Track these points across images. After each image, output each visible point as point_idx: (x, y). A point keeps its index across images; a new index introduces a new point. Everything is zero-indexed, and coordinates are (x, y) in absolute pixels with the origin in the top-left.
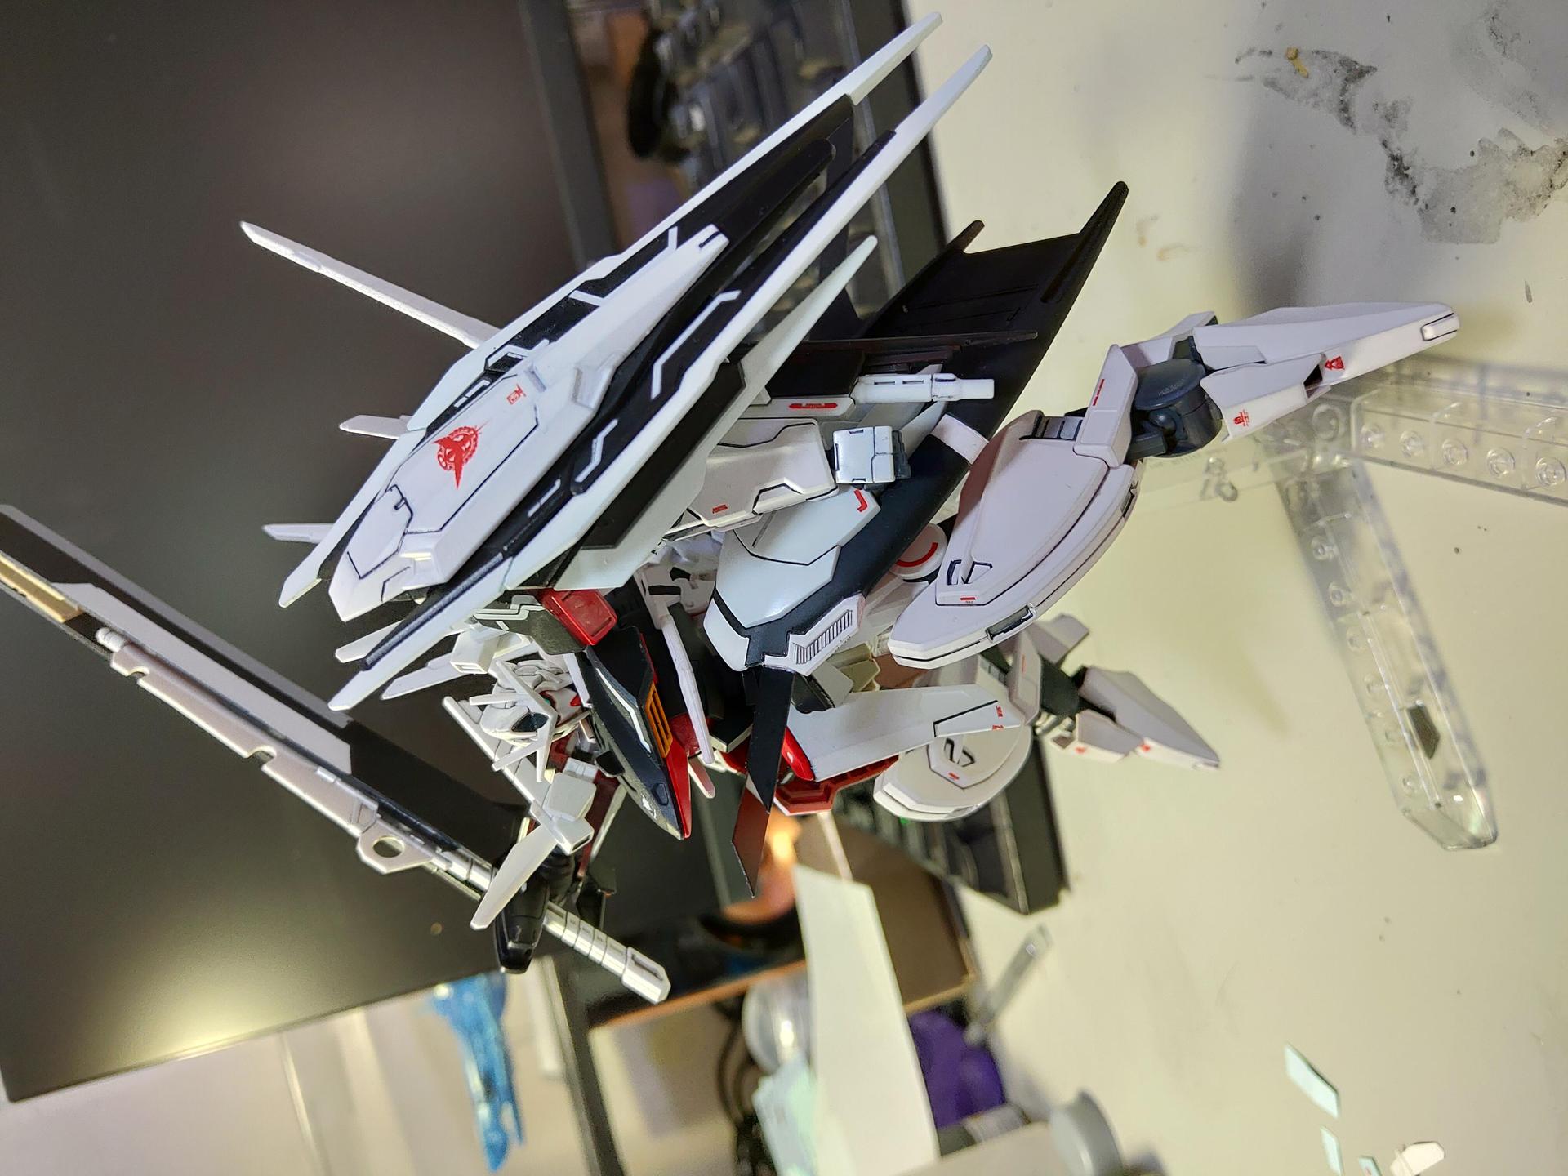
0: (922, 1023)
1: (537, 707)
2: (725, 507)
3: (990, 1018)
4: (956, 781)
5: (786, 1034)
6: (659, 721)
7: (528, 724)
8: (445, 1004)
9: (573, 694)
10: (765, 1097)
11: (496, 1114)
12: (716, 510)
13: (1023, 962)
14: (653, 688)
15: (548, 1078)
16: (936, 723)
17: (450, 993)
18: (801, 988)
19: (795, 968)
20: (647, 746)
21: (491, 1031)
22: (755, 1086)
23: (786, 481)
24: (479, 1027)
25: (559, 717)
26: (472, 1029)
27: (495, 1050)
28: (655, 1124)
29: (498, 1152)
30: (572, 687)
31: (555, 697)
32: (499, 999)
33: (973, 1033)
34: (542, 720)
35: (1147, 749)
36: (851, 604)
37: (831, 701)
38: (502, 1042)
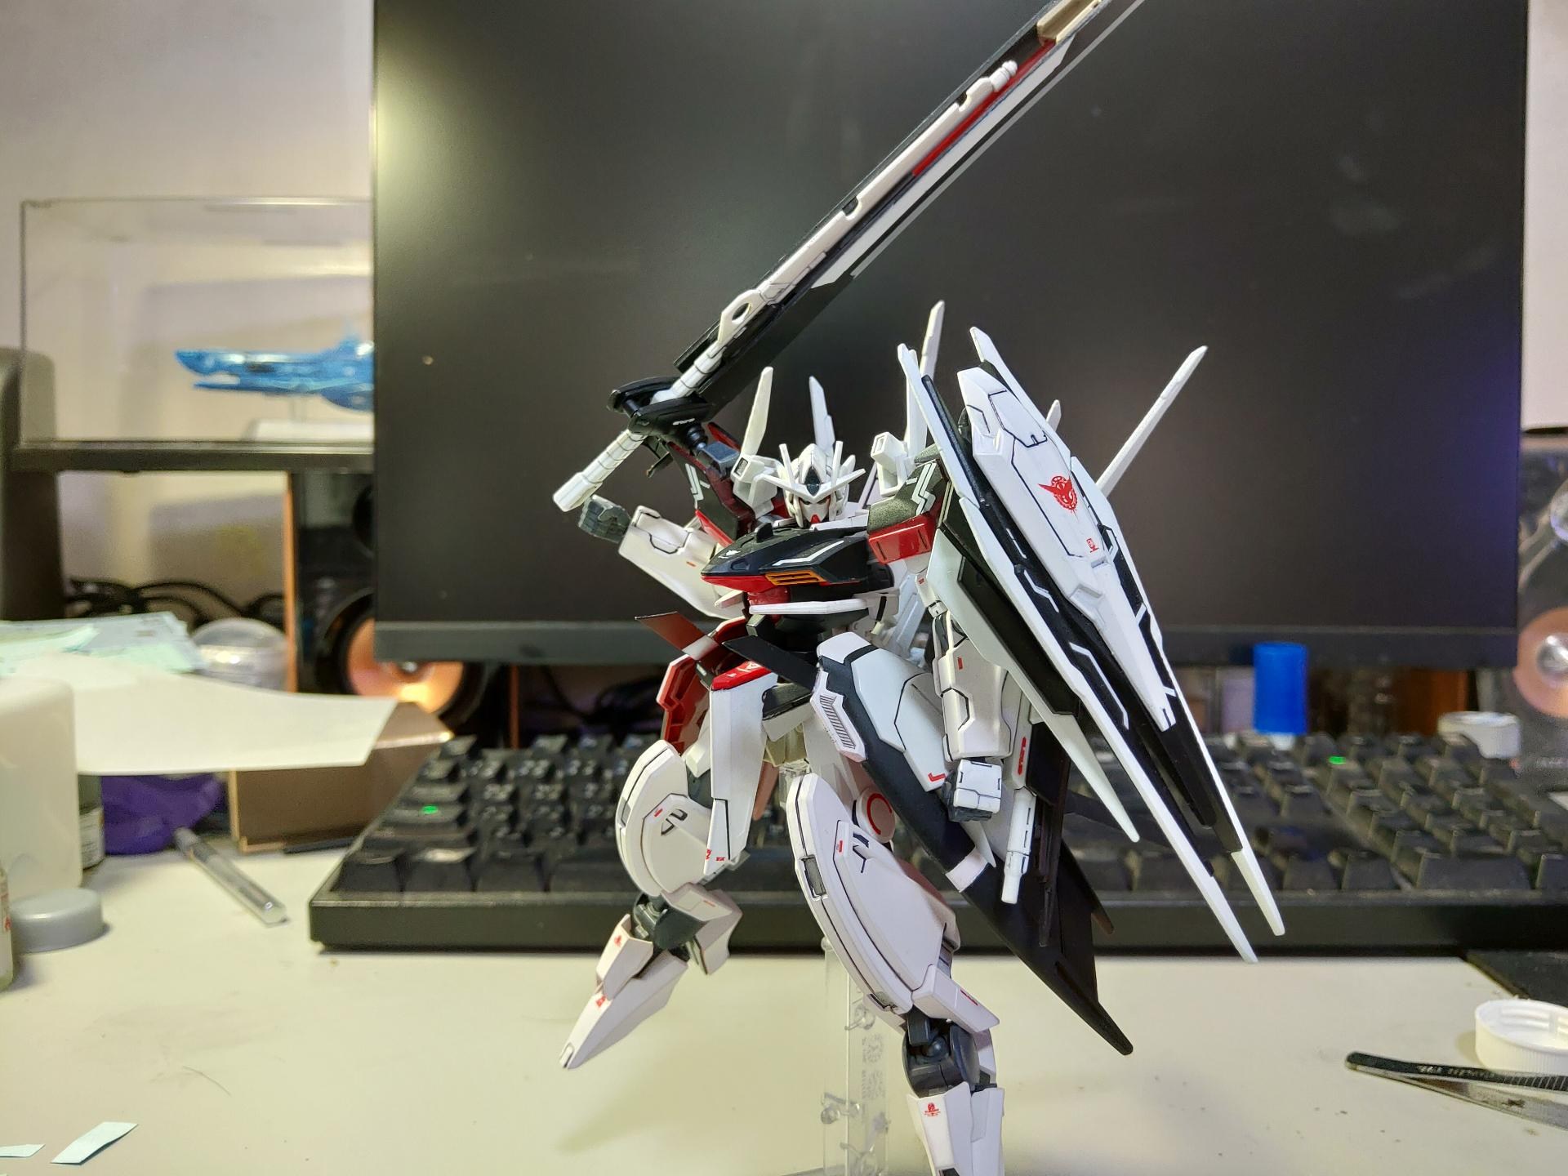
0: (210, 788)
1: (824, 489)
2: (961, 667)
3: (201, 857)
4: (654, 813)
5: (228, 656)
6: (795, 578)
7: (813, 479)
8: (349, 349)
9: (821, 519)
10: (168, 624)
11: (232, 369)
12: (960, 661)
13: (257, 898)
14: (822, 580)
15: (253, 424)
16: (726, 802)
17: (358, 356)
18: (271, 681)
19: (292, 679)
20: (780, 563)
21: (313, 384)
22: (180, 617)
23: (972, 719)
24: (317, 375)
25: (808, 503)
26: (318, 366)
27: (294, 383)
28: (165, 514)
29: (194, 362)
30: (826, 519)
31: (824, 505)
32: (341, 399)
33: (186, 837)
34: (813, 491)
35: (599, 1003)
36: (859, 751)
37: (769, 718)
38: (298, 391)
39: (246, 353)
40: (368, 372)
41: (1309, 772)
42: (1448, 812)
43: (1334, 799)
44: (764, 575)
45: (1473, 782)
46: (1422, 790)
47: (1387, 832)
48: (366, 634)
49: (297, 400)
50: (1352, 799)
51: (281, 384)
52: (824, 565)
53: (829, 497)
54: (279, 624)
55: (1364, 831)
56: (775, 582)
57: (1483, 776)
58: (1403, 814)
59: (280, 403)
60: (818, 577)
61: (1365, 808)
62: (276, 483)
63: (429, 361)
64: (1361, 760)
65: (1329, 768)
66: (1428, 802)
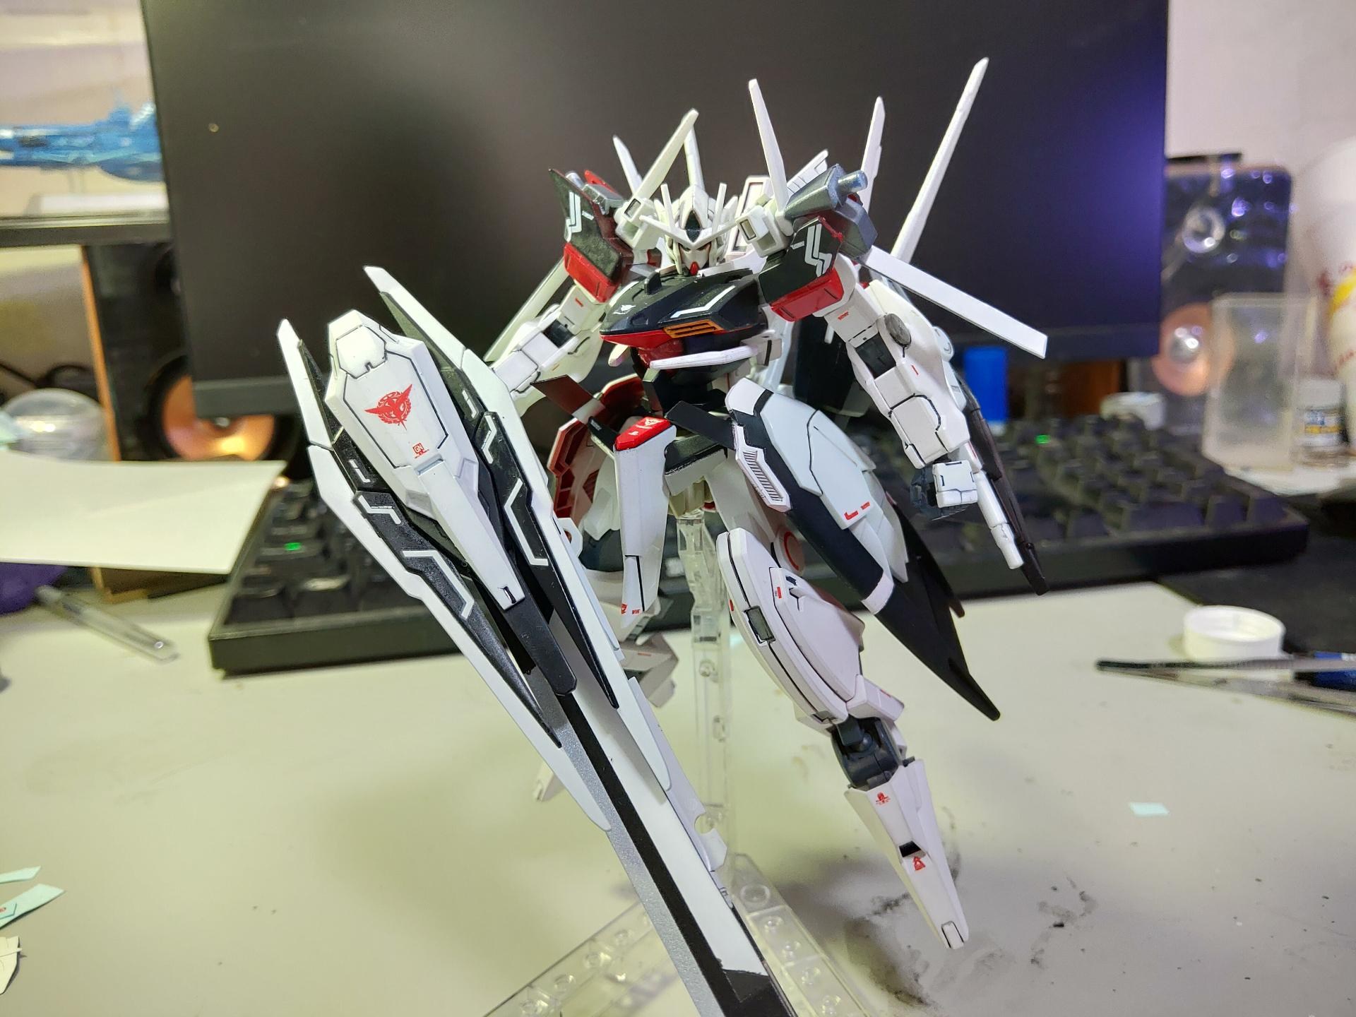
1: (704, 235)
5: (40, 426)
6: (693, 329)
7: (693, 224)
8: (121, 119)
9: (701, 266)
14: (719, 328)
15: (35, 199)
16: (637, 558)
17: (131, 126)
20: (677, 315)
21: (91, 157)
24: (93, 147)
25: (688, 250)
26: (95, 137)
27: (73, 156)
30: (706, 266)
31: (705, 251)
33: (50, 593)
34: (693, 237)
36: (785, 503)
37: (670, 473)
38: (77, 164)
39: (15, 128)
40: (154, 141)
41: (1023, 451)
42: (1134, 473)
43: (1045, 472)
44: (662, 328)
45: (1146, 448)
46: (1112, 457)
47: (1093, 492)
48: (182, 395)
49: (75, 173)
50: (1061, 469)
51: (59, 157)
52: (721, 313)
53: (710, 243)
54: (91, 393)
55: (1075, 494)
56: (673, 335)
57: (1153, 443)
58: (1101, 477)
59: (57, 176)
60: (716, 326)
61: (1071, 477)
62: (71, 255)
63: (214, 129)
64: (1061, 436)
65: (1038, 447)
66: (1118, 466)
